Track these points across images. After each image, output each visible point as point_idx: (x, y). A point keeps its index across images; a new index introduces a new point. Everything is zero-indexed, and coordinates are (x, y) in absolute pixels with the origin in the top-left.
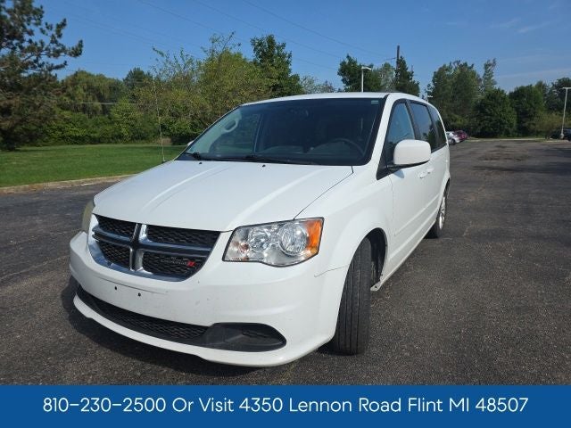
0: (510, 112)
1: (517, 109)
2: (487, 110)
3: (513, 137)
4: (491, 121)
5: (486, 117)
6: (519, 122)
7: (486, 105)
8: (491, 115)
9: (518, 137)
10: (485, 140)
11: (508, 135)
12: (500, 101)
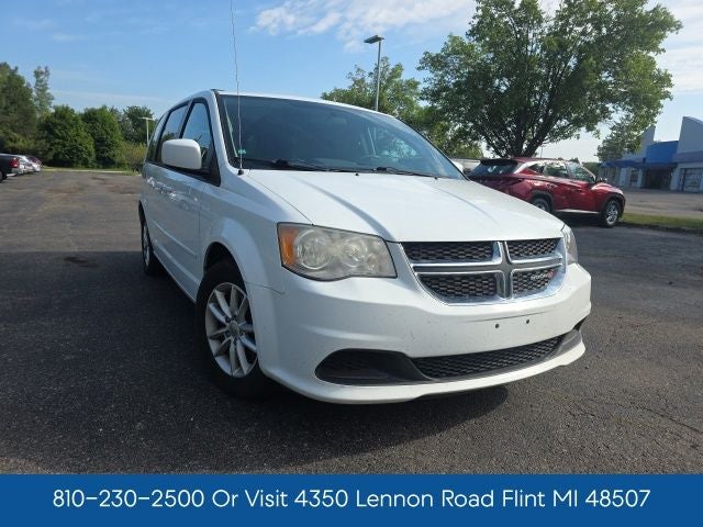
0: (86, 137)
1: (93, 135)
2: (57, 131)
3: (93, 168)
4: (64, 146)
5: (57, 141)
6: (97, 150)
7: (55, 125)
8: (63, 138)
9: (98, 168)
10: (61, 169)
11: (86, 164)
12: (71, 121)
